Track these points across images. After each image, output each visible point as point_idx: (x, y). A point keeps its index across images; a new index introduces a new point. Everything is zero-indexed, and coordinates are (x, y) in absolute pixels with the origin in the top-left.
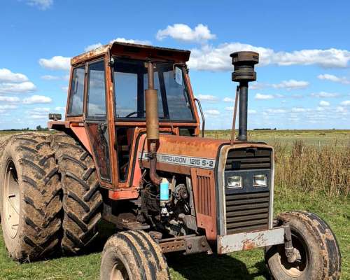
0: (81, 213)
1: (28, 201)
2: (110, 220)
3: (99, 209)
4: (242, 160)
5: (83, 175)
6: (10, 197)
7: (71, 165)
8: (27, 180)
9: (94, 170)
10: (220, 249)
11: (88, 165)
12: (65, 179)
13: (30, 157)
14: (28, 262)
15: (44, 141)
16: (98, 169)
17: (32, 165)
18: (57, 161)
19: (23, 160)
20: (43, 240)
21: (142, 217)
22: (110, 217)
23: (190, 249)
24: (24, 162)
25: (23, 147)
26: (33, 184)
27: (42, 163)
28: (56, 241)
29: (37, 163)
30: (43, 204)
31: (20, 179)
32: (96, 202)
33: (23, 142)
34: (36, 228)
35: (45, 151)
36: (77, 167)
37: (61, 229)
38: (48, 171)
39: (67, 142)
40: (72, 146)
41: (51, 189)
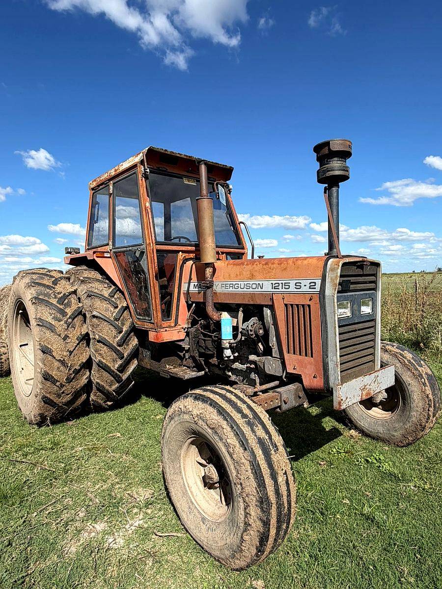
0: (114, 361)
1: (45, 351)
2: (149, 367)
3: (135, 354)
4: (352, 279)
5: (114, 314)
6: (21, 346)
7: (98, 303)
8: (42, 324)
9: (127, 308)
10: (340, 403)
11: (118, 303)
12: (91, 321)
13: (45, 295)
14: (48, 425)
15: (62, 275)
16: (131, 306)
17: (48, 304)
18: (79, 299)
19: (36, 298)
20: (68, 398)
21: (190, 361)
22: (148, 363)
23: (286, 403)
24: (37, 300)
25: (34, 283)
26: (51, 328)
27: (61, 301)
28: (84, 397)
29: (54, 301)
30: (65, 354)
31: (33, 322)
32: (131, 347)
33: (35, 277)
34: (58, 384)
35: (64, 287)
36: (105, 305)
37: (90, 382)
38: (69, 311)
39: (90, 276)
40: (98, 280)
41: (75, 334)
